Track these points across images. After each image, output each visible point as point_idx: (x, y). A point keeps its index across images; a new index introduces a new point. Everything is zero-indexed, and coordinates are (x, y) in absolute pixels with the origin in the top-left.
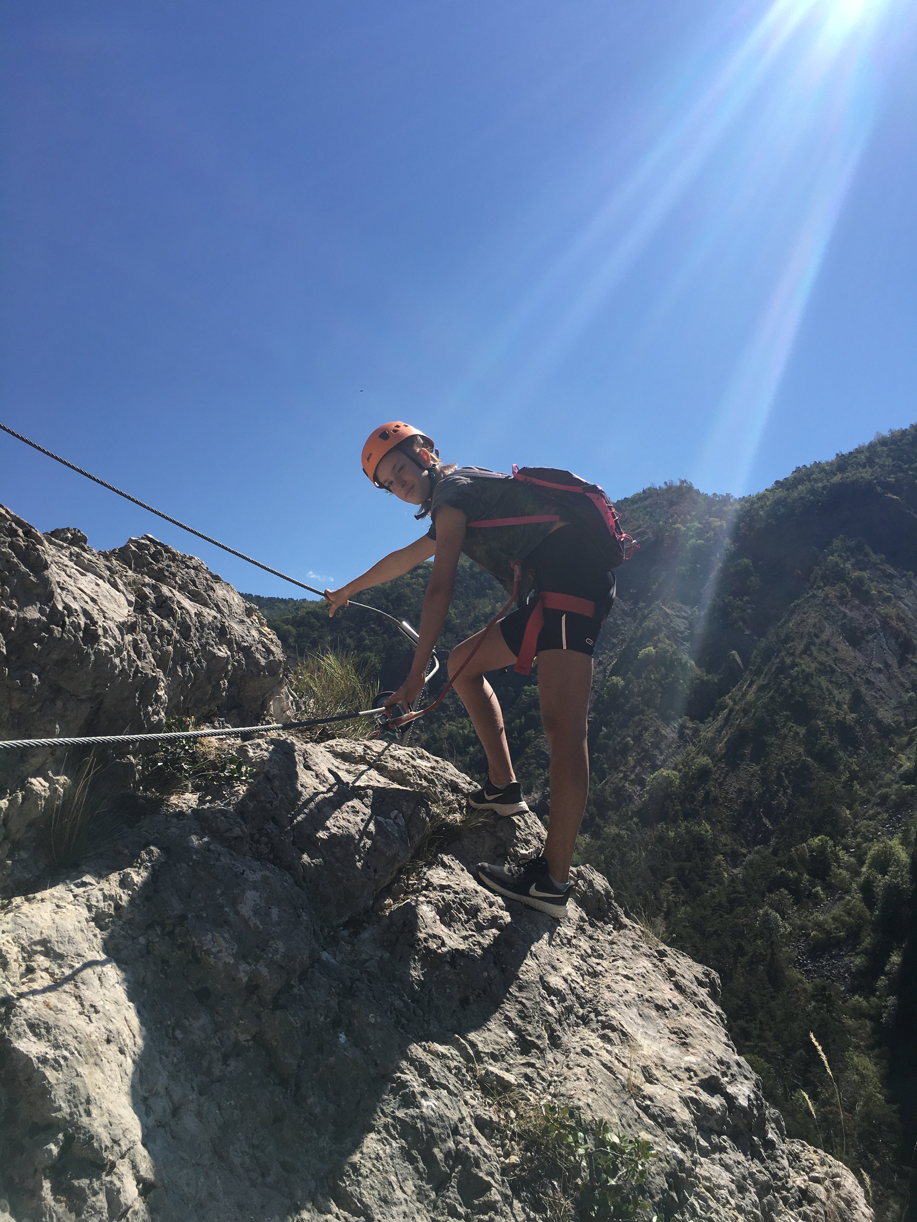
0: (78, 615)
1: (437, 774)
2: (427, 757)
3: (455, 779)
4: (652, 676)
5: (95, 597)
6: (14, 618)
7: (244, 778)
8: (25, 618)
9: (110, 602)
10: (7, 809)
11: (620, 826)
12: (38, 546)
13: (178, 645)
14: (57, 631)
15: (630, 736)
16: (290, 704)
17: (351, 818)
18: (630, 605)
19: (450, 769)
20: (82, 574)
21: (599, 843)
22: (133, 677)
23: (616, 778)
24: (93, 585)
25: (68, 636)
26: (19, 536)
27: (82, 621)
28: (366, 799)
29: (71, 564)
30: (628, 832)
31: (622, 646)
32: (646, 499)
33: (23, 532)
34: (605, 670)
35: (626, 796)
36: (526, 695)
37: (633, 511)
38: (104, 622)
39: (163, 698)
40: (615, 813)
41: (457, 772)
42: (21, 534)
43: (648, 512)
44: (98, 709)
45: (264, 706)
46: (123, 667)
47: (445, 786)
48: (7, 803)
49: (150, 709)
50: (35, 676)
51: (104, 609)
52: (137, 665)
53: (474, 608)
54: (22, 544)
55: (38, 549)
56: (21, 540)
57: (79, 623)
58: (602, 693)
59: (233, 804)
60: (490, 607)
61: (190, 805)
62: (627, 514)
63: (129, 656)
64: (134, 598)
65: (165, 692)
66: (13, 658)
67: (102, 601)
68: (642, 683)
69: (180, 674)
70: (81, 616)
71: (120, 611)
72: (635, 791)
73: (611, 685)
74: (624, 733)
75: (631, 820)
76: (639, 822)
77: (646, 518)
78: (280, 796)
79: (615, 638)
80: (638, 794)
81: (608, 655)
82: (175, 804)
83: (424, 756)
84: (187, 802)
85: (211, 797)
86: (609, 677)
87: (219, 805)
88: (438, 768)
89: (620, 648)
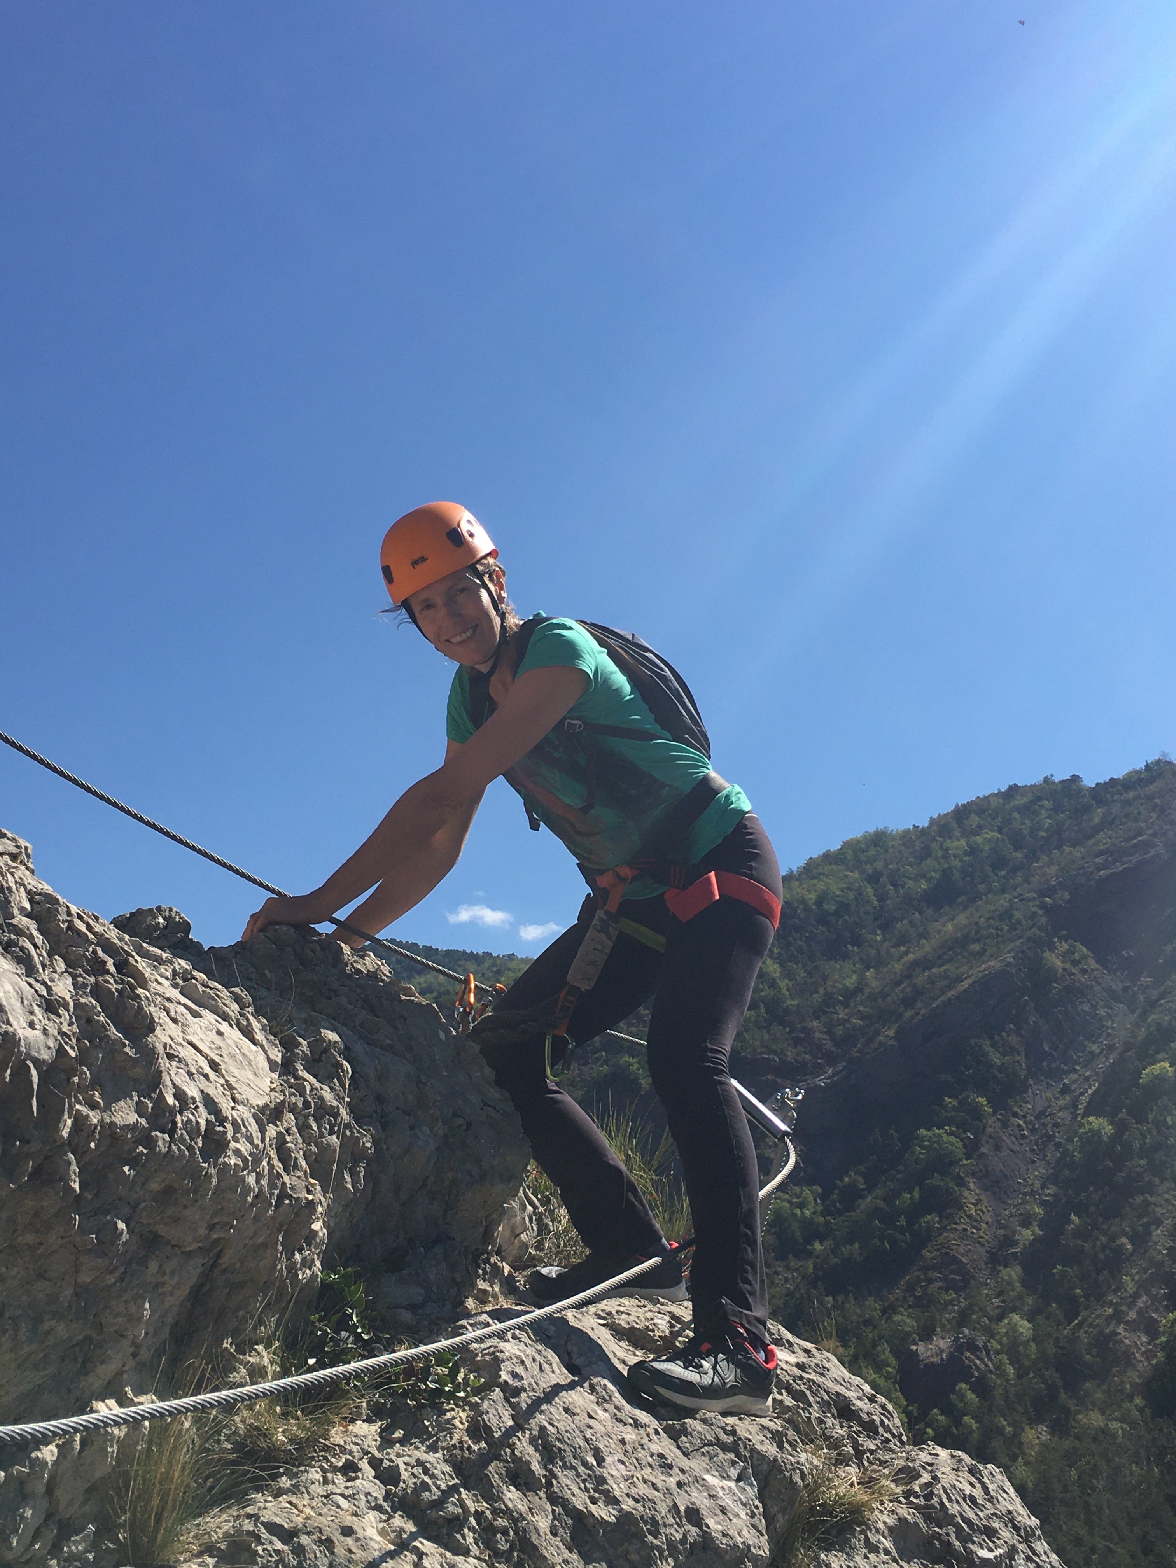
0: (197, 1107)
1: (809, 1380)
2: (788, 1341)
3: (843, 1390)
4: (1169, 1119)
5: (217, 1059)
6: (96, 1126)
7: (462, 1394)
8: (113, 1124)
9: (241, 1067)
10: (55, 1463)
11: (1108, 1412)
12: (140, 991)
13: (348, 1133)
14: (162, 1139)
15: (1126, 1235)
16: (527, 1219)
17: (658, 1478)
18: (1122, 981)
19: (833, 1369)
20: (196, 1015)
21: (1067, 1444)
22: (276, 1206)
23: (1098, 1317)
24: (213, 1035)
25: (179, 1149)
26: (108, 972)
27: (203, 1117)
28: (684, 1438)
29: (175, 994)
30: (1125, 1426)
31: (1107, 1058)
32: (1151, 781)
33: (114, 965)
34: (1074, 1105)
35: (1119, 1354)
36: (922, 1147)
37: (1127, 803)
38: (233, 1108)
39: (321, 1234)
40: (1099, 1385)
41: (847, 1375)
42: (112, 969)
43: (1156, 805)
44: (214, 1265)
45: (488, 1235)
46: (260, 1190)
47: (825, 1406)
48: (56, 1450)
49: (298, 1257)
50: (121, 1225)
51: (232, 1081)
52: (284, 1184)
53: (825, 978)
54: (114, 987)
55: (138, 996)
56: (112, 981)
57: (198, 1123)
58: (1070, 1148)
59: (443, 1449)
60: (854, 977)
61: (366, 1447)
62: (1116, 809)
63: (271, 1167)
64: (280, 1055)
65: (324, 1222)
66: (88, 1196)
67: (229, 1066)
68: (1149, 1130)
69: (349, 1186)
70: (202, 1109)
71: (258, 1081)
72: (1138, 1343)
73: (1087, 1133)
74: (1114, 1228)
75: (1130, 1402)
76: (1145, 1406)
77: (1151, 817)
78: (528, 1432)
79: (1094, 1042)
80: (1143, 1349)
81: (1080, 1075)
82: (339, 1445)
83: (782, 1339)
84: (360, 1442)
85: (402, 1432)
86: (1082, 1118)
87: (417, 1448)
88: (810, 1366)
89: (1104, 1063)
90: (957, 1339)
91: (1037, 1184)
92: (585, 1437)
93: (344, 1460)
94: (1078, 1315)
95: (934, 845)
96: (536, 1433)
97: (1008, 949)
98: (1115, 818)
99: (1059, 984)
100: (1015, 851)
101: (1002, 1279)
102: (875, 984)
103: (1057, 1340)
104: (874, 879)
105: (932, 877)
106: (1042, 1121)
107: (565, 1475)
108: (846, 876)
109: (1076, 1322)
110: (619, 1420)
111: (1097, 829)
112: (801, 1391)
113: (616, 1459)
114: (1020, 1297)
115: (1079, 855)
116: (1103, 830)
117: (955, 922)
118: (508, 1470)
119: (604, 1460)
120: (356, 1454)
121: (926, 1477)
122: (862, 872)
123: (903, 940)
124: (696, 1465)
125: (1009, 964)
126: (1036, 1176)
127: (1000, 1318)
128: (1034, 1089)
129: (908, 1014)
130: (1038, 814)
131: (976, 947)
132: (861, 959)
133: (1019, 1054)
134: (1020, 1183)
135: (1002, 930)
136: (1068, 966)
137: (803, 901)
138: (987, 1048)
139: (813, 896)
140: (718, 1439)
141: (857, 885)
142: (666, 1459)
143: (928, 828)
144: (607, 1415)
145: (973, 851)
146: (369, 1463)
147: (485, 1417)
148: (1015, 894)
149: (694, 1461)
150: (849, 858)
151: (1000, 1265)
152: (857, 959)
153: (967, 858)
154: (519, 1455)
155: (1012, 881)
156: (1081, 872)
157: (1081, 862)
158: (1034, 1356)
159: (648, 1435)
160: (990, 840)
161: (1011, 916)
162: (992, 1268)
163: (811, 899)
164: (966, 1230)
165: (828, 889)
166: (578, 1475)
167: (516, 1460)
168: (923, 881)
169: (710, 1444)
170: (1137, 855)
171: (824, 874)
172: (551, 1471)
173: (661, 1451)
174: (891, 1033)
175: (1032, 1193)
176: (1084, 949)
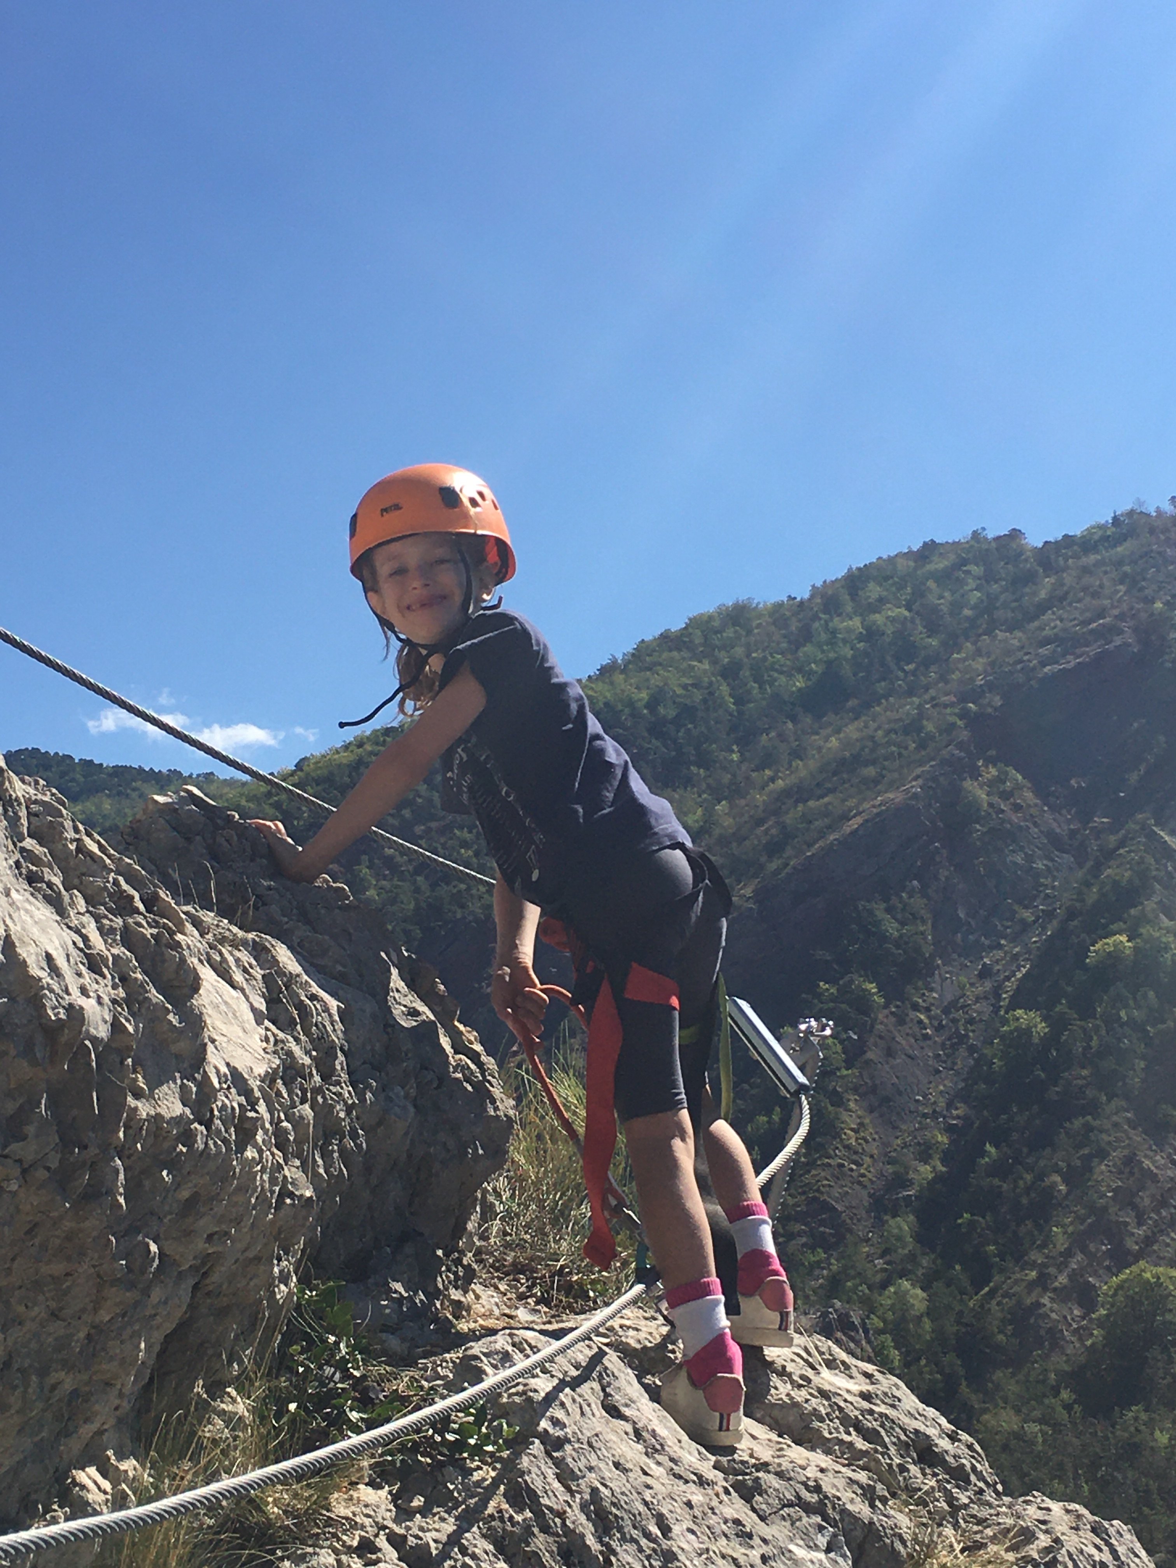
0: (229, 1086)
1: (881, 1415)
2: (843, 1363)
3: (918, 1425)
4: (1123, 1014)
6: (143, 1122)
7: (490, 1448)
8: (158, 1117)
11: (1024, 1410)
12: (178, 936)
13: (320, 1100)
14: (201, 1135)
15: (1058, 1171)
17: (737, 1551)
18: (1069, 822)
19: (904, 1399)
22: (276, 1207)
23: (1016, 1282)
25: (215, 1143)
26: (137, 911)
27: (236, 1100)
30: (1046, 1428)
31: (1044, 928)
32: (1121, 539)
33: (141, 899)
34: (997, 992)
35: (1042, 1332)
37: (1086, 570)
40: (1013, 1375)
41: (920, 1406)
43: (1125, 575)
46: (262, 1188)
49: (276, 1269)
50: (153, 1248)
54: (148, 932)
55: (177, 945)
56: (144, 923)
57: (233, 1109)
58: (987, 1051)
60: (700, 811)
62: (1069, 579)
64: (264, 1001)
68: (1097, 1029)
69: (323, 1172)
70: (233, 1090)
71: (247, 1039)
72: (1069, 1318)
73: (1011, 1032)
74: (1042, 1163)
75: (1055, 1397)
76: (1075, 1401)
77: (1118, 591)
78: (578, 1496)
79: (1026, 907)
80: (1075, 1326)
81: (1006, 953)
82: (347, 1518)
83: (835, 1360)
84: (372, 1513)
85: (422, 1499)
86: (1007, 1012)
87: (443, 1520)
88: (877, 1395)
89: (1038, 935)
90: (825, 1315)
91: (942, 1103)
92: (643, 1500)
93: (357, 1538)
94: (990, 1281)
95: (816, 625)
96: (587, 1497)
97: (914, 774)
98: (1067, 593)
99: (981, 826)
100: (929, 637)
101: (889, 1232)
102: (728, 822)
103: (960, 1313)
104: (730, 672)
105: (811, 669)
106: (951, 1016)
107: (626, 1550)
108: (692, 668)
109: (987, 1289)
110: (680, 1477)
111: (1043, 608)
112: (874, 1429)
113: (685, 1527)
114: (912, 1257)
115: (1015, 642)
116: (1050, 609)
117: (842, 735)
118: (560, 1545)
119: (670, 1530)
120: (369, 1529)
121: (1044, 1540)
122: (715, 662)
123: (767, 760)
124: (777, 1531)
125: (915, 796)
126: (941, 1092)
127: (884, 1285)
128: (943, 972)
129: (773, 866)
130: (961, 582)
131: (870, 771)
132: (709, 786)
133: (924, 922)
134: (918, 1101)
135: (906, 748)
136: (996, 800)
137: (631, 704)
138: (880, 913)
139: (644, 695)
140: (798, 1497)
141: (706, 679)
142: (744, 1526)
143: (809, 600)
144: (661, 1469)
145: (871, 634)
146: (388, 1540)
147: (527, 1478)
148: (927, 697)
149: (774, 1527)
150: (697, 642)
151: (886, 1214)
152: (704, 786)
153: (861, 645)
154: (571, 1526)
155: (922, 678)
156: (1019, 667)
157: (1020, 654)
158: (928, 1337)
159: (717, 1495)
160: (893, 620)
161: (920, 729)
162: (875, 1218)
163: (640, 700)
164: (843, 1165)
165: (666, 684)
166: (641, 1550)
167: (568, 1532)
168: (799, 677)
169: (791, 1505)
170: (1095, 646)
171: (660, 664)
172: (608, 1546)
173: (736, 1516)
174: (748, 892)
175: (935, 1115)
176: (1020, 777)
